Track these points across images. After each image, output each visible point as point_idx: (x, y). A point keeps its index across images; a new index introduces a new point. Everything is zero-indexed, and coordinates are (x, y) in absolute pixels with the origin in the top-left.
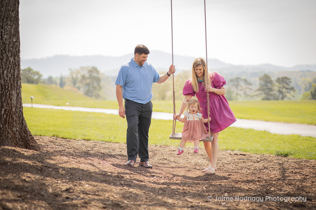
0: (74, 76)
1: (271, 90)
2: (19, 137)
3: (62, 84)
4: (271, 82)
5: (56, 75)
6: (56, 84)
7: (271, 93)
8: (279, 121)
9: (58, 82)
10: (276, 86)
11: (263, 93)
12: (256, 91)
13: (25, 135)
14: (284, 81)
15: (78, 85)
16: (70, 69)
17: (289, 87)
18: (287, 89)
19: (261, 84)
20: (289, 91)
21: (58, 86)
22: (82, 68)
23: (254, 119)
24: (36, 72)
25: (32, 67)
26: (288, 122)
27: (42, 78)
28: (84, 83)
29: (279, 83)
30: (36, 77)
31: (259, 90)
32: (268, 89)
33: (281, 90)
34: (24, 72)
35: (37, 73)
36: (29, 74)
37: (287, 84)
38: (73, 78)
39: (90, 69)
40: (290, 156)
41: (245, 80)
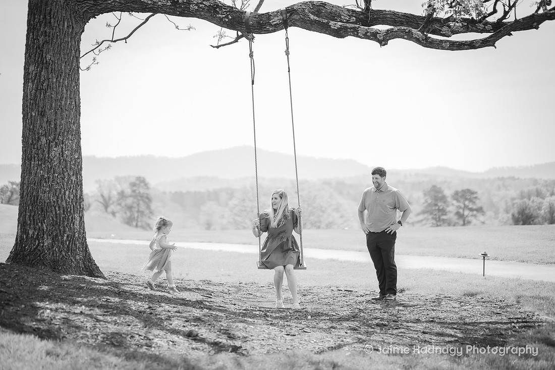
1: (443, 211)
4: (443, 198)
7: (444, 217)
10: (453, 204)
11: (430, 217)
12: (418, 214)
13: (90, 264)
14: (466, 195)
15: (112, 208)
16: (98, 181)
17: (474, 207)
18: (471, 210)
19: (426, 201)
20: (475, 212)
28: (123, 204)
29: (458, 201)
31: (423, 212)
32: (439, 210)
33: (461, 211)
37: (470, 200)
38: (102, 196)
39: (133, 180)
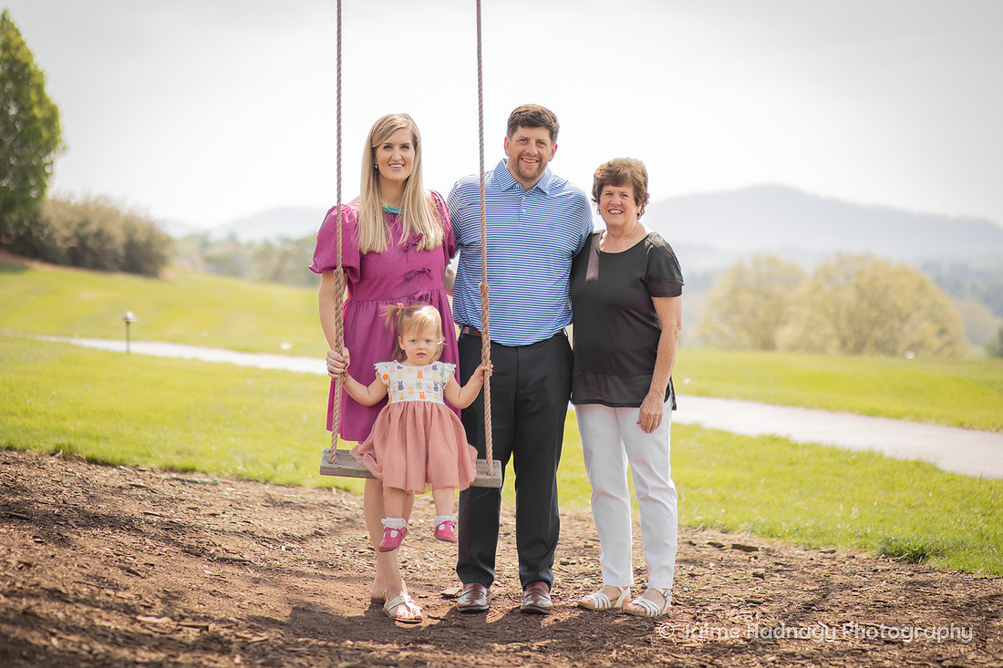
40: (933, 562)
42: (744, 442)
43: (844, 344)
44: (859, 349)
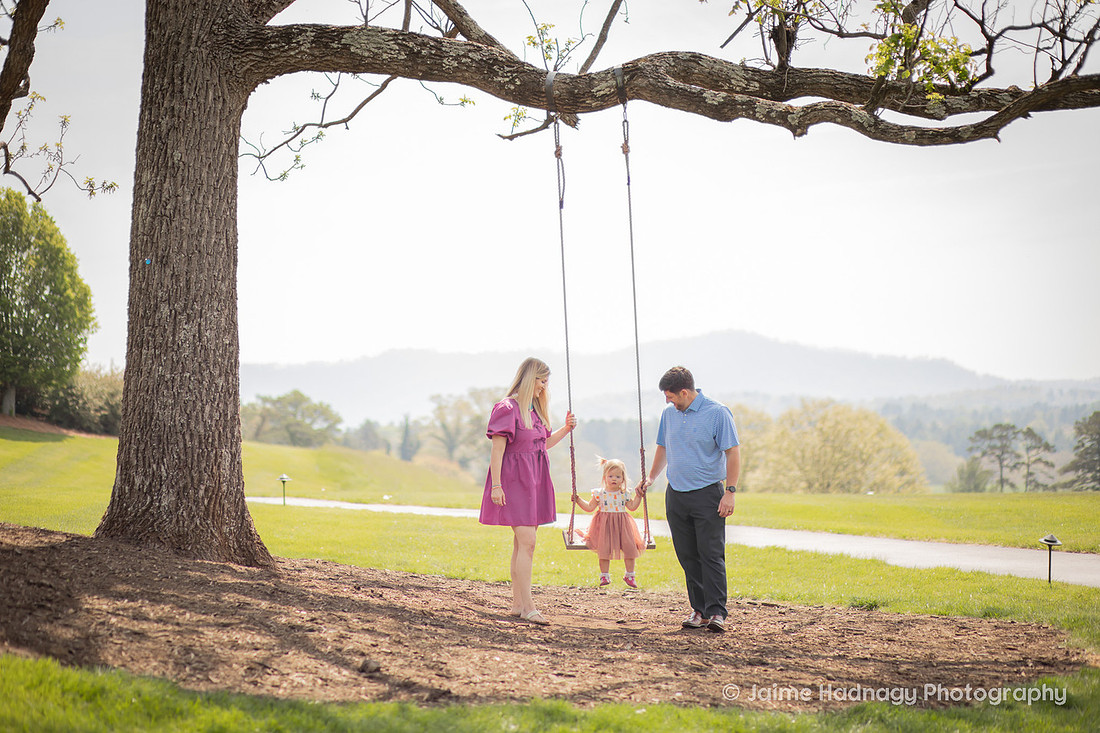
0: (450, 419)
2: (236, 547)
3: (408, 449)
5: (388, 417)
6: (388, 447)
8: (935, 538)
9: (396, 440)
11: (1090, 475)
12: (1065, 470)
15: (461, 451)
16: (435, 398)
19: (1082, 444)
21: (395, 455)
22: (476, 395)
23: (873, 534)
24: (321, 404)
25: (306, 392)
26: (956, 541)
27: (342, 427)
30: (319, 425)
31: (1075, 466)
34: (278, 405)
35: (323, 411)
36: (294, 415)
38: (444, 427)
40: (882, 609)
41: (1030, 433)
42: (755, 551)
43: (810, 486)
44: (826, 488)
